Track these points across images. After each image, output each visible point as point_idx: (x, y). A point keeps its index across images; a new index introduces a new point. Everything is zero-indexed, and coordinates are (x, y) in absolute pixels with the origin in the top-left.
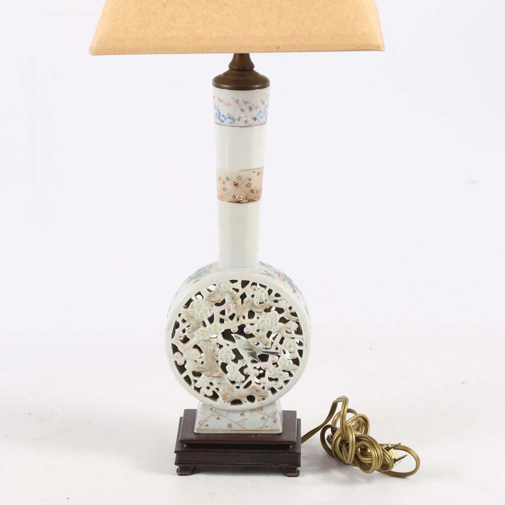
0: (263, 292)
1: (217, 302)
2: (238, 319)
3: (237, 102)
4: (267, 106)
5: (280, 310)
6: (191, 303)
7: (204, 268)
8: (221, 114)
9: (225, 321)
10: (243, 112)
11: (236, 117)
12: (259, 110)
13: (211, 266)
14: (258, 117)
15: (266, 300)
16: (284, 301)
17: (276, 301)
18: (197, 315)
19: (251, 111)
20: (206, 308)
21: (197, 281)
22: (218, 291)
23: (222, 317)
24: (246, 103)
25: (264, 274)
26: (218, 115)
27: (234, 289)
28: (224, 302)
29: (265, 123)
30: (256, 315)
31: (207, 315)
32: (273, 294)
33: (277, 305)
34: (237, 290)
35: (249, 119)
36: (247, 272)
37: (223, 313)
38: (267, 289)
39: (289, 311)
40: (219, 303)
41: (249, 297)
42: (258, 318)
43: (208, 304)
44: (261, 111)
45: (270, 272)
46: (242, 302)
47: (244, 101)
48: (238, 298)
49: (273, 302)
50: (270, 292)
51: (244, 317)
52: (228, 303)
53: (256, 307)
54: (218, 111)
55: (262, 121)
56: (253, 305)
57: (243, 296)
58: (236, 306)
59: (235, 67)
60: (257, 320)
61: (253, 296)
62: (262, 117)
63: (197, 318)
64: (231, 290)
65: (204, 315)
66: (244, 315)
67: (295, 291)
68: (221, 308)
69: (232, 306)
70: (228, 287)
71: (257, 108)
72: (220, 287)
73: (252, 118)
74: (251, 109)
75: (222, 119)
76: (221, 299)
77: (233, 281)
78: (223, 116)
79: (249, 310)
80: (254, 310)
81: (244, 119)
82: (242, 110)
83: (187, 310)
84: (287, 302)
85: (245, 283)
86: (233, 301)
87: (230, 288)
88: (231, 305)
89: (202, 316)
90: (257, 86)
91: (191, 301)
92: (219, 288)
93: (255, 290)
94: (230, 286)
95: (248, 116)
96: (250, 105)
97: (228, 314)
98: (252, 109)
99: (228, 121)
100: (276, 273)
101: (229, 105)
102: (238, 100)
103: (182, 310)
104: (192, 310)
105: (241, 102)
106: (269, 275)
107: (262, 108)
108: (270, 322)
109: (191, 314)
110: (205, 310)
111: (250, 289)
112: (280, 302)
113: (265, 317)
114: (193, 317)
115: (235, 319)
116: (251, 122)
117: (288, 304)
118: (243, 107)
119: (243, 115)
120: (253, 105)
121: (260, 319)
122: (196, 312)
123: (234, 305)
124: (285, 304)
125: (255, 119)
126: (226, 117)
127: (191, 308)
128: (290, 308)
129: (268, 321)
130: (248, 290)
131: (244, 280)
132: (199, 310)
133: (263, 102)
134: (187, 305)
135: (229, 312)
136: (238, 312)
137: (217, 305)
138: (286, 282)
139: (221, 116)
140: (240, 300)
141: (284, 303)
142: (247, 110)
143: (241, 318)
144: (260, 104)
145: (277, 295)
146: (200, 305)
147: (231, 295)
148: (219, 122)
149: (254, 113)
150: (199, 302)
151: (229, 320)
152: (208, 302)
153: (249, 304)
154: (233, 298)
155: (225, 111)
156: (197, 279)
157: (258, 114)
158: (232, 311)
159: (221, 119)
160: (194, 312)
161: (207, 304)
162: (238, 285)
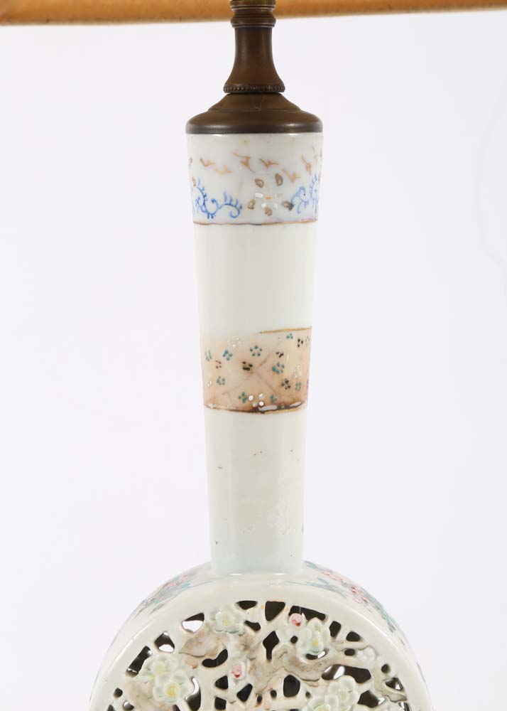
0: (317, 628)
1: (207, 657)
2: (259, 700)
3: (246, 162)
4: (317, 179)
5: (361, 675)
6: (146, 662)
7: (177, 579)
8: (209, 197)
9: (228, 705)
10: (260, 186)
11: (244, 200)
12: (298, 184)
13: (192, 574)
14: (296, 202)
15: (326, 651)
16: (370, 651)
17: (350, 652)
18: (159, 690)
19: (279, 185)
20: (181, 673)
21: (160, 607)
22: (210, 631)
23: (220, 693)
24: (268, 164)
25: (320, 586)
26: (203, 201)
27: (247, 623)
28: (223, 656)
29: (312, 220)
30: (304, 687)
31: (184, 691)
32: (342, 634)
33: (352, 662)
34: (256, 627)
35: (276, 206)
36: (279, 581)
37: (222, 683)
38: (329, 623)
39: (382, 675)
40: (213, 658)
41: (284, 641)
42: (308, 695)
43: (186, 662)
44: (303, 188)
45: (331, 582)
46: (269, 656)
47: (261, 160)
48: (258, 647)
49: (342, 655)
50: (335, 628)
51: (274, 694)
52: (234, 659)
53: (303, 668)
54: (202, 191)
55: (307, 212)
56: (294, 662)
57: (271, 641)
58: (254, 667)
59: (238, 85)
60: (306, 699)
61: (294, 640)
62: (307, 203)
63: (160, 700)
64: (241, 626)
65: (178, 690)
66: (274, 689)
67: (392, 629)
68: (218, 672)
69: (245, 666)
70: (233, 618)
71: (294, 178)
72: (214, 619)
73: (283, 203)
74: (279, 179)
75: (211, 207)
76: (216, 648)
77: (245, 605)
78: (213, 201)
79: (285, 675)
80: (299, 675)
81: (264, 205)
82: (259, 183)
83: (135, 678)
84: (377, 654)
85: (273, 609)
86: (247, 652)
87: (238, 622)
88: (243, 664)
89: (172, 694)
90: (292, 125)
91: (144, 654)
92: (211, 622)
93: (299, 624)
94: (237, 616)
95: (273, 197)
96: (277, 170)
97: (234, 687)
98: (282, 180)
99: (224, 214)
100: (345, 585)
101: (227, 171)
102: (248, 158)
103: (124, 681)
104: (148, 678)
105: (255, 163)
106: (330, 588)
107: (305, 180)
108: (338, 704)
109: (145, 688)
110: (178, 678)
111: (286, 624)
112: (359, 653)
113: (326, 693)
114: (151, 697)
115: (252, 698)
116: (282, 212)
117: (379, 658)
118: (262, 173)
119: (261, 196)
120: (284, 171)
121: (314, 698)
122: (157, 683)
123: (249, 663)
124: (373, 658)
125: (291, 206)
126: (221, 202)
127: (144, 674)
128: (385, 669)
129: (332, 702)
130: (283, 625)
131: (272, 599)
132: (164, 678)
133: (308, 167)
134: (136, 666)
135: (236, 682)
136: (259, 680)
137: (209, 663)
138: (370, 606)
139: (209, 204)
140: (264, 650)
141: (369, 657)
142: (270, 181)
143: (267, 697)
144: (300, 169)
145: (353, 637)
146: (168, 666)
147: (242, 638)
148: (203, 218)
149: (288, 191)
150: (164, 659)
151: (238, 702)
152: (185, 657)
153: (285, 659)
154: (246, 647)
155: (217, 187)
156: (159, 603)
157: (297, 195)
158: (245, 677)
159: (206, 211)
160: (152, 683)
161: (183, 662)
162: (258, 614)
